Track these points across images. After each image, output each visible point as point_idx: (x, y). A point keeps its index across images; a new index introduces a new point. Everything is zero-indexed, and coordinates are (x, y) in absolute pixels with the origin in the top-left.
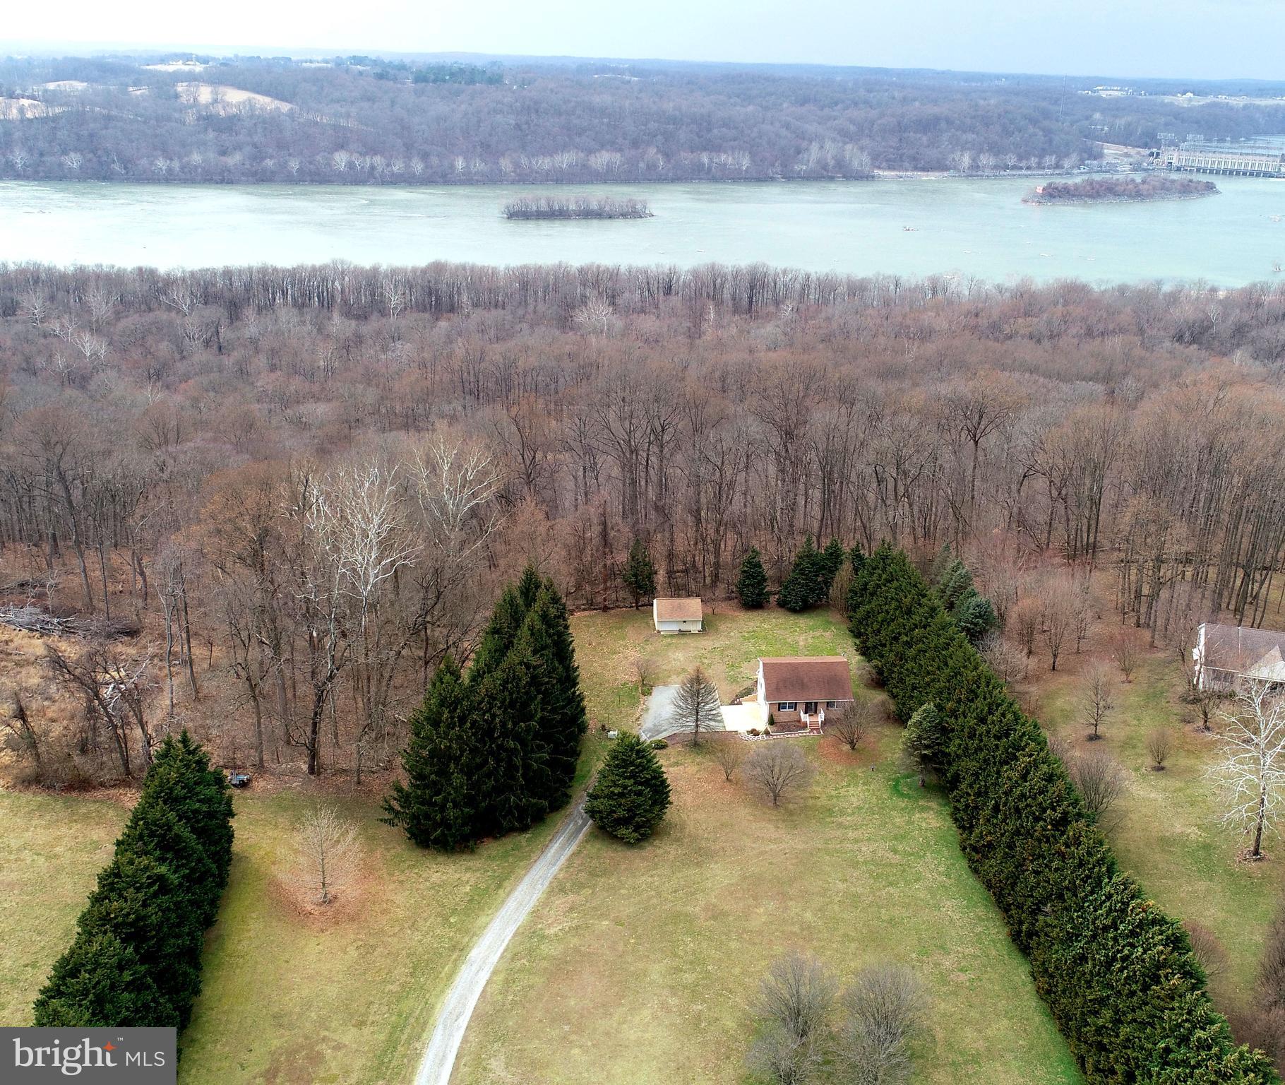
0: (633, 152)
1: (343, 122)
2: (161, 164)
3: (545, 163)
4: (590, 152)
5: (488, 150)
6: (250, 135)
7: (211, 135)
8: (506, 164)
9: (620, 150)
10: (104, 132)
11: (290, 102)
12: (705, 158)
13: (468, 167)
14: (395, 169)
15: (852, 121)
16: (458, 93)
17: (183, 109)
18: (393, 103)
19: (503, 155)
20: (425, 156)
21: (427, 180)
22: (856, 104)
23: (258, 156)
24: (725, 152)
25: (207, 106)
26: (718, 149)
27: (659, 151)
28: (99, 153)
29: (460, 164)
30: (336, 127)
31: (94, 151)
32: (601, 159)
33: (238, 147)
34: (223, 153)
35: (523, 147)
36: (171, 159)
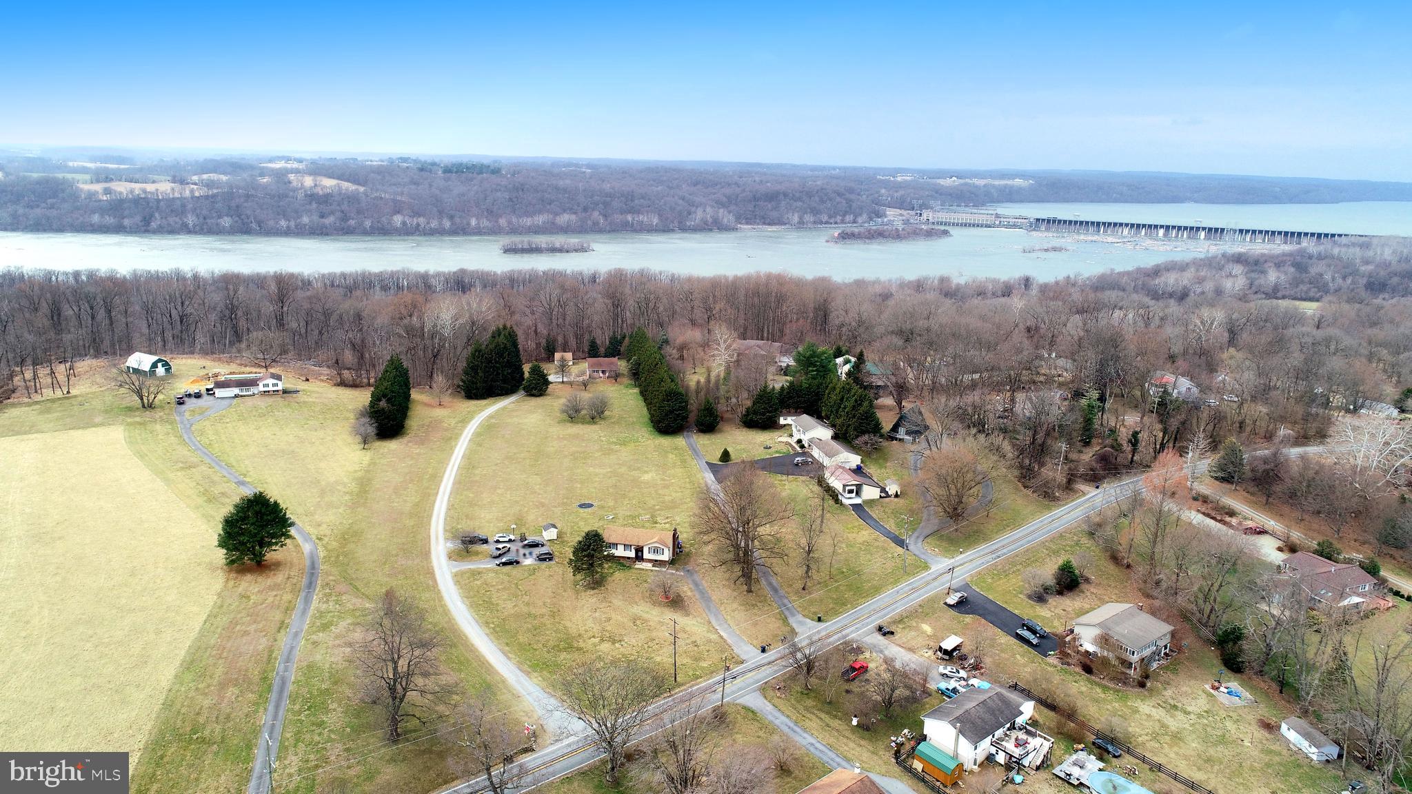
0: (583, 214)
1: (399, 198)
2: (283, 223)
3: (528, 221)
4: (556, 214)
5: (490, 213)
6: (339, 205)
7: (314, 205)
8: (503, 222)
9: (575, 213)
10: (246, 204)
11: (364, 186)
12: (629, 218)
13: (478, 223)
14: (432, 226)
15: (724, 195)
16: (472, 180)
17: (295, 190)
18: (431, 186)
19: (501, 216)
20: (451, 218)
21: (454, 232)
22: (729, 185)
23: (345, 218)
24: (643, 214)
25: (311, 188)
26: (639, 212)
27: (600, 214)
28: (243, 217)
29: (473, 222)
30: (394, 201)
31: (239, 216)
32: (564, 219)
33: (332, 213)
34: (322, 217)
35: (514, 212)
36: (289, 221)
